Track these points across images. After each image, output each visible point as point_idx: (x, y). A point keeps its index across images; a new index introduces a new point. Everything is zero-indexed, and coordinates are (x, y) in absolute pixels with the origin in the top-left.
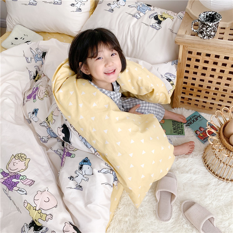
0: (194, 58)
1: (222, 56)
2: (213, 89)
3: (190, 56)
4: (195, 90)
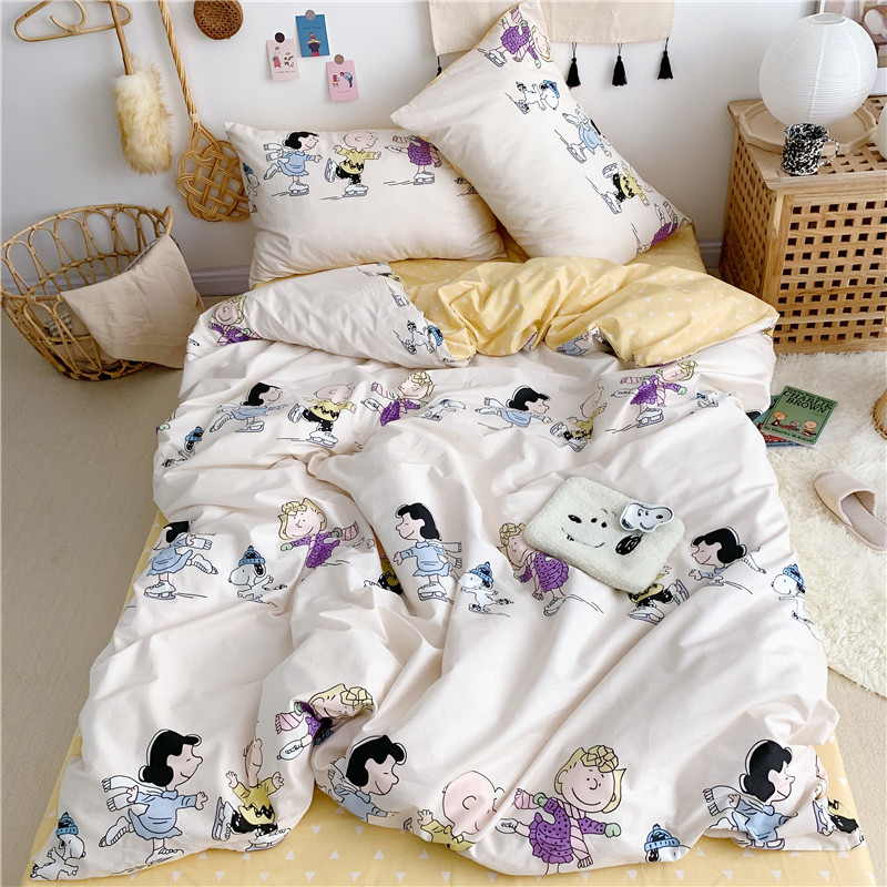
4: (807, 299)
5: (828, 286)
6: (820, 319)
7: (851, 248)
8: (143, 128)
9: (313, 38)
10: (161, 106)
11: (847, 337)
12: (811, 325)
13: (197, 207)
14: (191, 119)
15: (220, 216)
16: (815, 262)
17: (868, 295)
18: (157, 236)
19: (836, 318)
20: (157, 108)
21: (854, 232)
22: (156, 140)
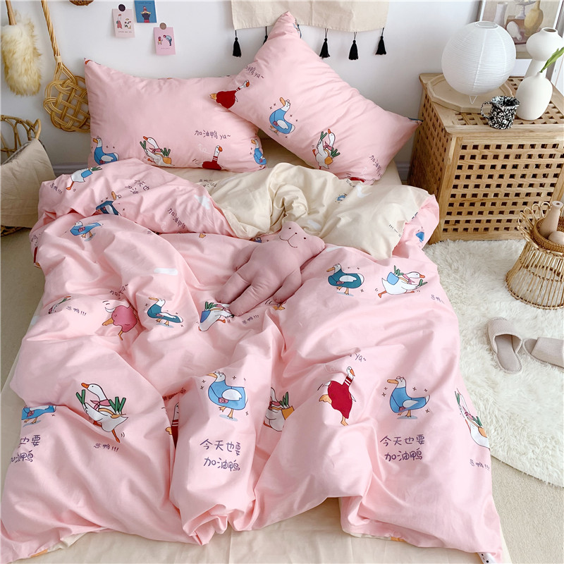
0: (468, 154)
1: (505, 145)
2: (491, 196)
3: (463, 152)
4: (467, 204)
5: (480, 196)
6: (473, 218)
7: (496, 173)
8: (20, 64)
9: (146, 10)
10: (35, 49)
11: (490, 230)
12: (468, 222)
13: (58, 121)
14: (56, 59)
15: (73, 128)
16: (473, 181)
17: (504, 204)
18: (29, 139)
19: (484, 218)
20: (31, 50)
21: (499, 163)
22: (30, 72)
